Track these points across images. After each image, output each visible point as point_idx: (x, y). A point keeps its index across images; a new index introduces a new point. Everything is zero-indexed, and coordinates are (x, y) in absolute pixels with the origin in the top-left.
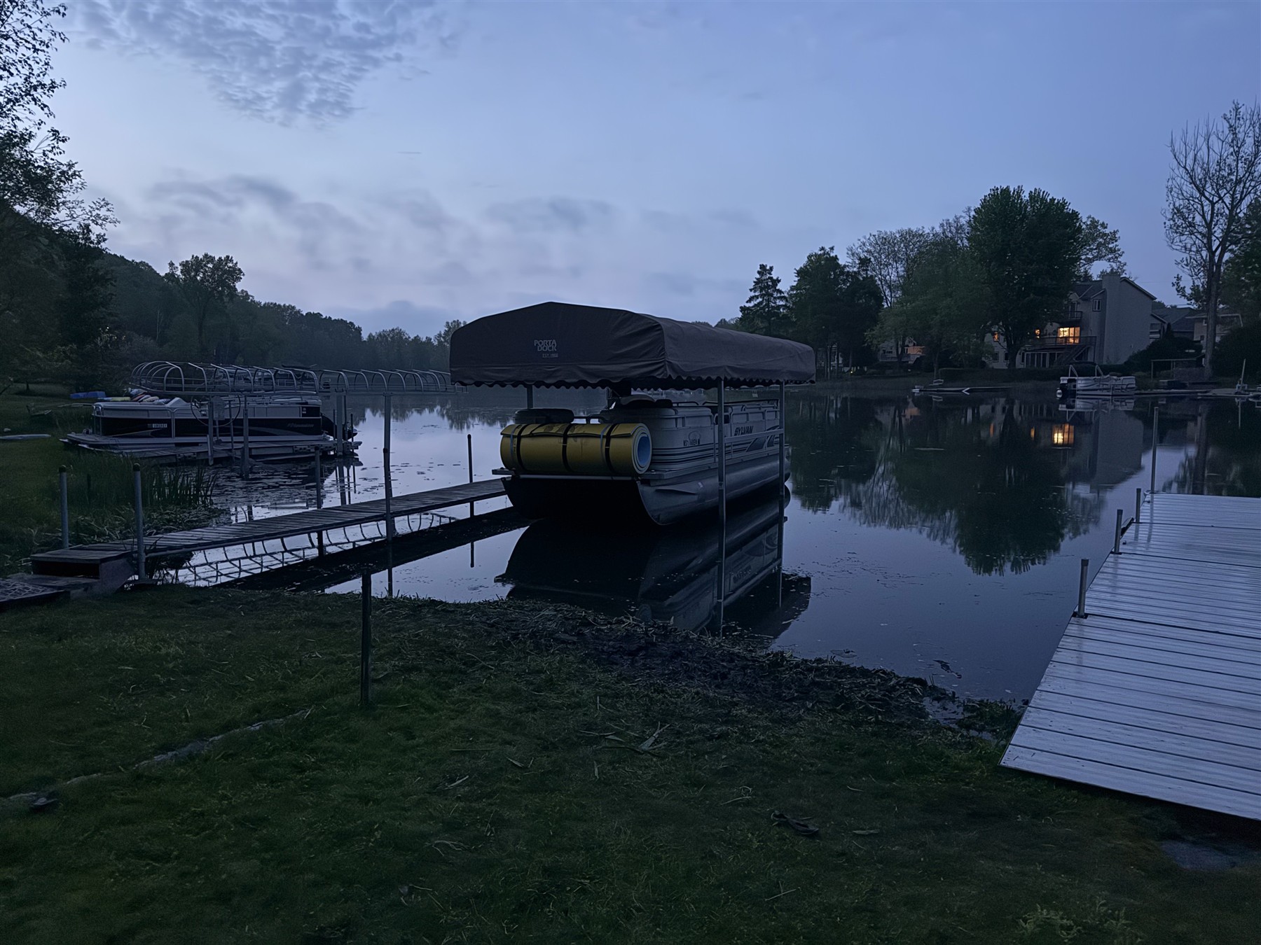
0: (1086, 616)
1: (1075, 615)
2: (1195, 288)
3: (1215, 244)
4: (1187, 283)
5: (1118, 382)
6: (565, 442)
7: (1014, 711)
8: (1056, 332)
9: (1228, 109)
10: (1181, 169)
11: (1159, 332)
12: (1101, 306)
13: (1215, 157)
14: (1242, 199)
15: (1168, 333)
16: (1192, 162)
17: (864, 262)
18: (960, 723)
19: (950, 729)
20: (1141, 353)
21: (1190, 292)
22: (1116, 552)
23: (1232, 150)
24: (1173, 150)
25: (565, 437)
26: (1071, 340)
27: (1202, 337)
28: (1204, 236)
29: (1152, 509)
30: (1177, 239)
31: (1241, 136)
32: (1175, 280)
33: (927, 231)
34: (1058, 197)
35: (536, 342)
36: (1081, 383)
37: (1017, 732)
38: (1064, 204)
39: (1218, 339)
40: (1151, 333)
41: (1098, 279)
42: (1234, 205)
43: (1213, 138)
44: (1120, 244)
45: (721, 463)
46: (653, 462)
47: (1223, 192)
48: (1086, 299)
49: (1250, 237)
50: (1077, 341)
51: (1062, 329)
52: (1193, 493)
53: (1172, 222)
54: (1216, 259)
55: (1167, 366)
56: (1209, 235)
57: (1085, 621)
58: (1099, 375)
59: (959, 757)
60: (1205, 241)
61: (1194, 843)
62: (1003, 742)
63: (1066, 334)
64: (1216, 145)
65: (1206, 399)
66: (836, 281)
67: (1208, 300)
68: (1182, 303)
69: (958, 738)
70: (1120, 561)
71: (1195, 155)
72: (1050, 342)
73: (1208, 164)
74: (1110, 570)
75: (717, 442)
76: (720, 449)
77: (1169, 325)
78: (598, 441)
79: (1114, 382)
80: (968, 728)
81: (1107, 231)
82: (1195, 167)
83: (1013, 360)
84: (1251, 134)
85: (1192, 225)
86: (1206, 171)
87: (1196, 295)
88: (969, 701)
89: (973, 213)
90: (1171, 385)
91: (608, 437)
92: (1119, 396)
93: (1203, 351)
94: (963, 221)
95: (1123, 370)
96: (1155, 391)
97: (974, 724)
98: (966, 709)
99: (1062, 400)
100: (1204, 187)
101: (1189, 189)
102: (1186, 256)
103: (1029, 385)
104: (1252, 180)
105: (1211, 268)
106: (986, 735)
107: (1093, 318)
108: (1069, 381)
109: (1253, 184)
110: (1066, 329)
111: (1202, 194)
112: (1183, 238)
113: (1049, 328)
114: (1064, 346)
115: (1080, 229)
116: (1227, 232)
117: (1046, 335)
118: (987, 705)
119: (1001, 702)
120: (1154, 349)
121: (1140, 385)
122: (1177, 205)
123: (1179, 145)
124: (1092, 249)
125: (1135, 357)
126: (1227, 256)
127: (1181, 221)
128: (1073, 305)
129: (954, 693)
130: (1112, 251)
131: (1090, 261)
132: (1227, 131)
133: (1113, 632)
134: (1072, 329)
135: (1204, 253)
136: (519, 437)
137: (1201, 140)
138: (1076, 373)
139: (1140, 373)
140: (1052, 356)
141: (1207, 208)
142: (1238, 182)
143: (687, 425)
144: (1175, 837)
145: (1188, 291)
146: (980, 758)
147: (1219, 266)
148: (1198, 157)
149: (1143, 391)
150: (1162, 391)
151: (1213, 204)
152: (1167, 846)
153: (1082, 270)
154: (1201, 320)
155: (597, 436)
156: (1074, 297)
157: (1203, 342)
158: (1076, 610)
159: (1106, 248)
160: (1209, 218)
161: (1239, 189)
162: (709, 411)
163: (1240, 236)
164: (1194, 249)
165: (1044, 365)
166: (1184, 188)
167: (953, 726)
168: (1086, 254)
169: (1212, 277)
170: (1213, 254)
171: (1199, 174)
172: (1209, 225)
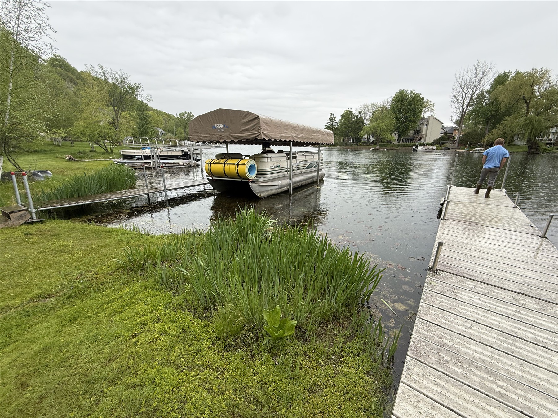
2: (456, 120)
3: (465, 106)
4: (455, 118)
5: (431, 148)
6: (224, 166)
9: (475, 63)
10: (458, 83)
11: (443, 133)
12: (427, 126)
13: (469, 78)
14: (475, 92)
15: (446, 134)
16: (461, 80)
17: (360, 112)
20: (437, 140)
23: (475, 76)
24: (456, 77)
25: (224, 164)
27: (456, 135)
28: (461, 104)
30: (453, 105)
31: (478, 71)
32: (451, 118)
33: (378, 103)
34: (418, 93)
35: (216, 125)
36: (420, 148)
38: (420, 95)
39: (461, 135)
40: (441, 134)
41: (427, 118)
42: (473, 94)
43: (469, 72)
44: (434, 107)
45: (290, 174)
46: (257, 174)
48: (422, 124)
49: (475, 104)
53: (452, 100)
54: (464, 111)
55: (444, 143)
56: (463, 103)
58: (424, 146)
64: (470, 74)
66: (352, 118)
67: (460, 124)
71: (463, 78)
72: (411, 136)
73: (466, 81)
75: (289, 166)
76: (290, 169)
77: (447, 131)
78: (234, 166)
79: (429, 148)
81: (431, 103)
83: (400, 141)
84: (482, 71)
85: (458, 100)
86: (465, 83)
87: (456, 122)
89: (392, 98)
90: (445, 149)
91: (238, 165)
92: (431, 151)
93: (456, 139)
94: (389, 100)
95: (432, 144)
96: (440, 150)
99: (413, 152)
100: (464, 88)
101: (459, 89)
102: (455, 110)
103: (404, 148)
104: (479, 86)
105: (462, 114)
107: (424, 129)
108: (416, 147)
111: (463, 90)
112: (455, 104)
113: (411, 132)
115: (423, 103)
116: (469, 103)
120: (441, 138)
121: (437, 149)
122: (455, 94)
123: (458, 75)
124: (426, 109)
125: (435, 141)
126: (467, 111)
127: (455, 99)
128: (419, 125)
130: (432, 109)
131: (425, 112)
132: (474, 70)
135: (461, 109)
136: (211, 164)
137: (465, 73)
138: (418, 145)
139: (437, 145)
140: (411, 140)
141: (464, 95)
142: (475, 87)
143: (272, 160)
145: (454, 121)
147: (464, 114)
151: (466, 93)
153: (422, 115)
155: (235, 164)
156: (419, 123)
160: (464, 98)
161: (475, 89)
162: (286, 155)
163: (473, 104)
164: (458, 108)
165: (409, 143)
168: (424, 110)
169: (462, 116)
170: (463, 109)
171: (463, 83)
172: (463, 101)
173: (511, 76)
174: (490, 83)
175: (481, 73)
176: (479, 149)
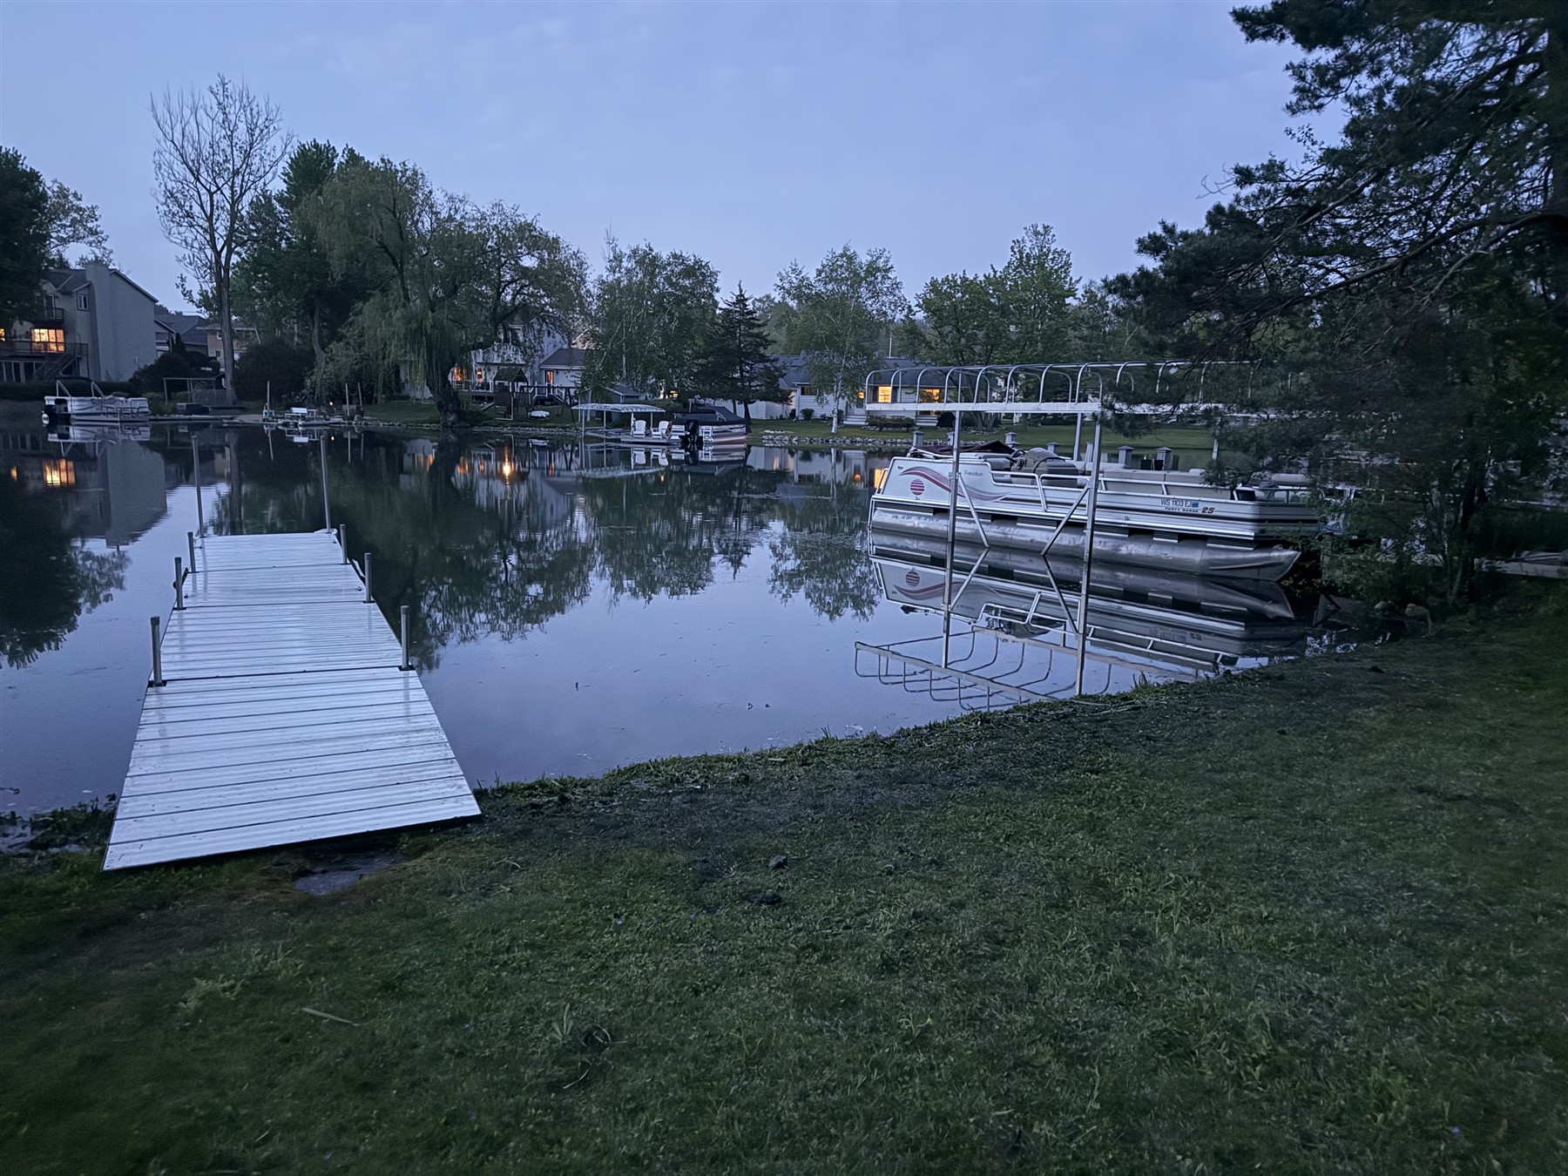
0: (165, 683)
1: (151, 684)
2: (203, 293)
3: (220, 244)
4: (194, 286)
5: (125, 405)
7: (100, 812)
8: (29, 335)
9: (214, 81)
10: (169, 143)
11: (168, 343)
12: (89, 304)
13: (206, 139)
14: (242, 195)
15: (178, 345)
16: (180, 138)
18: (33, 845)
19: (21, 855)
20: (149, 369)
21: (198, 297)
22: (180, 608)
23: (224, 132)
24: (156, 117)
26: (53, 347)
27: (218, 353)
28: (205, 231)
29: (204, 555)
30: (174, 230)
31: (232, 117)
32: (179, 281)
36: (74, 405)
37: (115, 828)
38: (16, 158)
39: (236, 357)
40: (158, 344)
41: (78, 267)
42: (234, 202)
43: (201, 113)
44: (101, 224)
47: (220, 182)
48: (67, 293)
49: (256, 240)
50: (61, 348)
51: (37, 331)
52: (234, 533)
53: (165, 208)
54: (223, 260)
55: (183, 386)
56: (211, 231)
57: (163, 689)
58: (97, 395)
59: (45, 881)
60: (208, 237)
61: (324, 872)
62: (98, 848)
63: (44, 338)
64: (205, 122)
65: (235, 427)
67: (220, 309)
68: (190, 310)
69: (36, 862)
70: (186, 616)
71: (183, 129)
72: (22, 348)
73: (199, 143)
74: (176, 629)
77: (178, 335)
79: (121, 405)
80: (45, 846)
81: (83, 204)
82: (185, 144)
84: (243, 118)
85: (189, 215)
86: (198, 152)
87: (205, 302)
88: (37, 816)
90: (191, 410)
92: (130, 422)
93: (222, 370)
95: (131, 389)
96: (172, 416)
97: (52, 840)
98: (35, 826)
99: (51, 428)
100: (198, 170)
101: (180, 169)
102: (187, 252)
104: (250, 174)
105: (218, 270)
106: (73, 848)
107: (80, 319)
108: (57, 401)
109: (252, 178)
110: (43, 331)
111: (198, 180)
112: (182, 229)
113: (19, 328)
114: (42, 355)
115: (44, 196)
116: (231, 231)
117: (15, 337)
118: (63, 814)
119: (80, 806)
120: (164, 364)
121: (155, 409)
122: (169, 188)
123: (162, 112)
124: (65, 226)
125: (140, 374)
126: (235, 259)
127: (177, 209)
128: (49, 298)
129: (13, 813)
130: (93, 232)
131: (64, 241)
132: (216, 108)
133: (201, 694)
134: (52, 332)
135: (209, 252)
137: (187, 112)
138: (67, 392)
139: (151, 394)
140: (29, 367)
141: (206, 198)
142: (236, 173)
144: (305, 873)
145: (197, 297)
146: (74, 873)
147: (227, 271)
148: (187, 133)
149: (159, 417)
150: (182, 416)
151: (211, 194)
152: (300, 884)
153: (54, 251)
154: (213, 332)
156: (49, 288)
157: (221, 359)
158: (152, 678)
159: (85, 227)
160: (208, 210)
161: (238, 180)
163: (246, 238)
164: (196, 245)
165: (18, 379)
166: (175, 167)
167: (24, 851)
168: (57, 231)
169: (222, 282)
170: (218, 254)
171: (191, 154)
172: (209, 219)
173: (336, 161)
174: (280, 170)
175: (242, 127)
176: (304, 410)
